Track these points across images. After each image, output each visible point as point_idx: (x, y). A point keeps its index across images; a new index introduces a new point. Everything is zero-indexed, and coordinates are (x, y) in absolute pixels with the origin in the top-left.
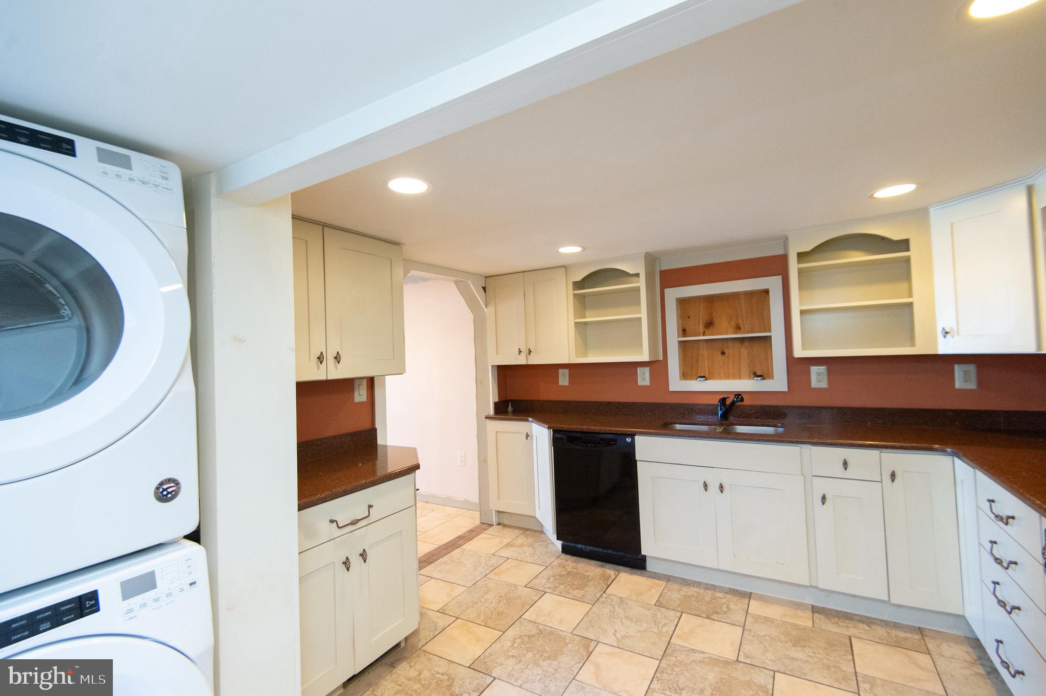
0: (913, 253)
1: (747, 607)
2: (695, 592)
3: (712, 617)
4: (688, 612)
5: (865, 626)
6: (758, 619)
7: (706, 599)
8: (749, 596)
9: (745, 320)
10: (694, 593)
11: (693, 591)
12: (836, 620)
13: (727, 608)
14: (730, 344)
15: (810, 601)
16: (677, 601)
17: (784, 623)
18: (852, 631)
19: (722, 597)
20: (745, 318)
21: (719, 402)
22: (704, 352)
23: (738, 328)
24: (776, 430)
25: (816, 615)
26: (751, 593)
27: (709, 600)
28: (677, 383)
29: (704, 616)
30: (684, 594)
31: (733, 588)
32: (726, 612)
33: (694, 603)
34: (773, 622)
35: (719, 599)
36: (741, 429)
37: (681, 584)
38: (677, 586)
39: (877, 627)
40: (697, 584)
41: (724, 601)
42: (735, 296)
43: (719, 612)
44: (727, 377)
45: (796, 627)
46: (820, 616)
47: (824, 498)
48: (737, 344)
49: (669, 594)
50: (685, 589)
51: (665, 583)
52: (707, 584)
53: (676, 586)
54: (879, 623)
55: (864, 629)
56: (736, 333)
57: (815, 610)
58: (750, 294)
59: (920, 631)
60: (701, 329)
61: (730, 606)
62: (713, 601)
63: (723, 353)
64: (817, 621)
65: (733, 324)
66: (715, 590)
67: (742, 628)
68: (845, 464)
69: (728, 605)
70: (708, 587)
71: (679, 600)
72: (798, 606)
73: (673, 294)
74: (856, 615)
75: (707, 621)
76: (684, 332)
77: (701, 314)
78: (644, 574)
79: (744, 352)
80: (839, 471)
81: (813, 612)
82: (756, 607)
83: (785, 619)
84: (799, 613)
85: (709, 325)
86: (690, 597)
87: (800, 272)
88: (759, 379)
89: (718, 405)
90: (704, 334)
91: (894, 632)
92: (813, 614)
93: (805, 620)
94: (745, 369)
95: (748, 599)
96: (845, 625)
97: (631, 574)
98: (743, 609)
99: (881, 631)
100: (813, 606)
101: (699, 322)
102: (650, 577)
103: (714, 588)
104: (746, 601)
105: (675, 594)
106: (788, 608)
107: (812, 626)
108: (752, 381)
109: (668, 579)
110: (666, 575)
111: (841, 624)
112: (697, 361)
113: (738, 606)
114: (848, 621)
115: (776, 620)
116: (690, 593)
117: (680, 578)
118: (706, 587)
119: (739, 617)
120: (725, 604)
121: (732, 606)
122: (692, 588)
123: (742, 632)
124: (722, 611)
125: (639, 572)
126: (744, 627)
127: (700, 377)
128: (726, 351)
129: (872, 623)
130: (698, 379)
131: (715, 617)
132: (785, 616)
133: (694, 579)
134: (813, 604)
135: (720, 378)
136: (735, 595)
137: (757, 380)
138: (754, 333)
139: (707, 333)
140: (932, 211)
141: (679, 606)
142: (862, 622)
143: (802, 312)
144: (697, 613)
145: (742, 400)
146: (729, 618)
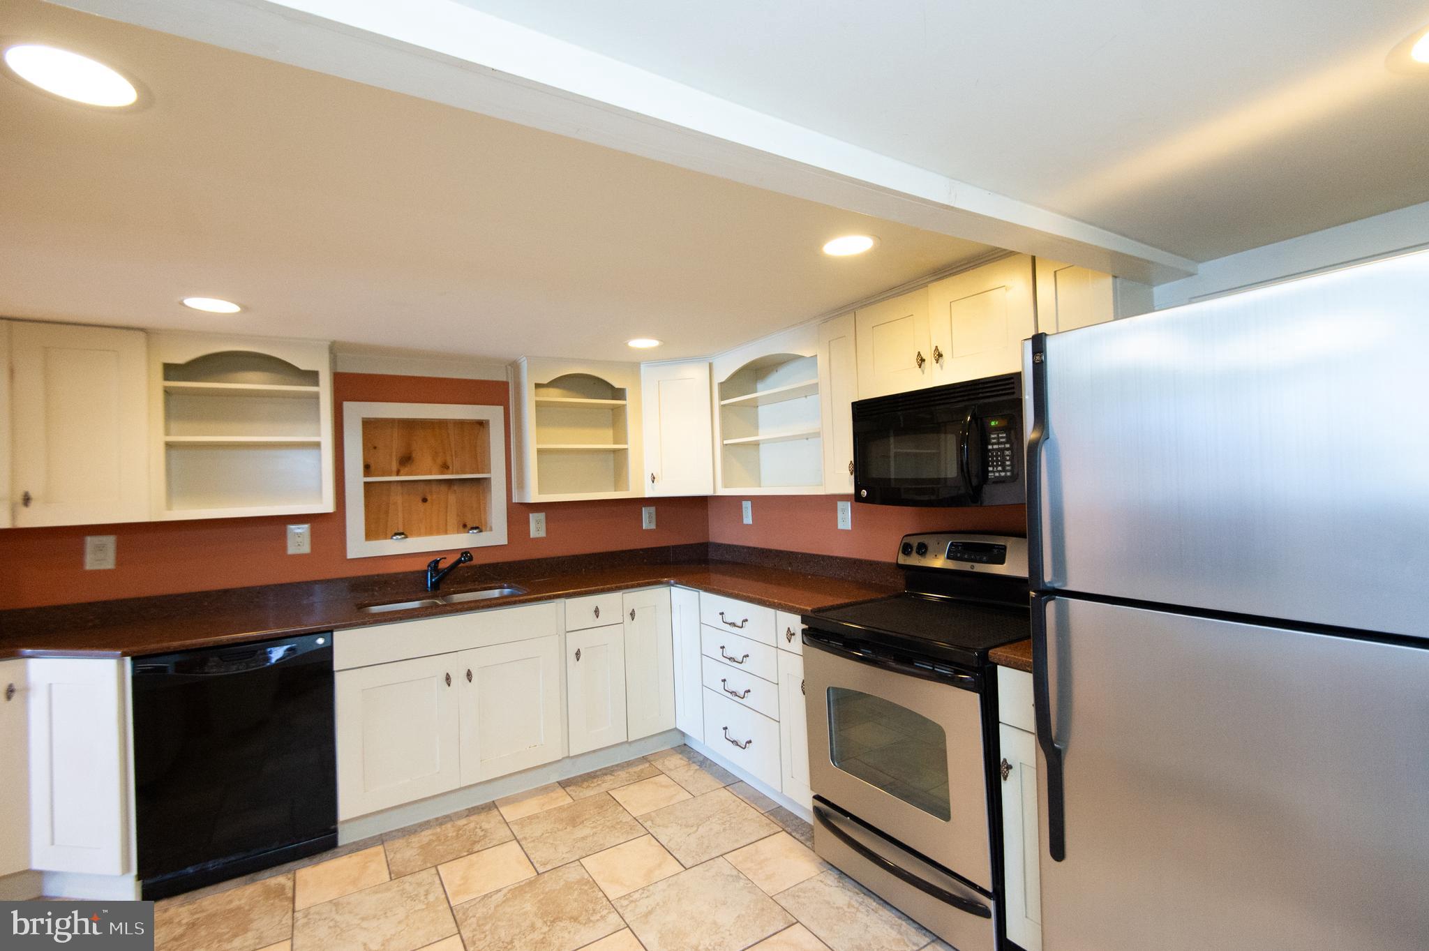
0: (629, 402)
1: (501, 818)
2: (430, 835)
3: (476, 849)
4: (443, 861)
5: (609, 778)
6: (522, 822)
7: (450, 835)
8: (492, 806)
9: (454, 458)
10: (431, 837)
11: (426, 835)
12: (586, 784)
13: (482, 831)
14: (434, 487)
15: (555, 778)
16: (417, 857)
17: (549, 812)
18: (605, 786)
19: (466, 823)
20: (454, 454)
21: (429, 566)
22: (398, 498)
23: (445, 467)
24: (501, 593)
25: (568, 789)
26: (493, 801)
27: (454, 834)
28: (359, 546)
29: (465, 854)
30: (418, 845)
31: (470, 806)
32: (485, 836)
33: (441, 847)
34: (538, 818)
35: (465, 827)
36: (458, 598)
37: (404, 836)
38: (401, 841)
39: (620, 773)
40: (426, 825)
41: (472, 825)
42: (441, 424)
43: (477, 840)
44: (430, 531)
45: (561, 809)
46: (571, 788)
47: (578, 654)
48: (444, 488)
49: (398, 856)
50: (414, 840)
51: (381, 848)
52: (437, 819)
53: (399, 843)
54: (616, 768)
55: (611, 780)
56: (442, 473)
57: (564, 784)
58: (461, 424)
59: (644, 759)
60: (394, 466)
61: (483, 827)
62: (461, 832)
63: (425, 500)
64: (573, 794)
65: (439, 461)
66: (451, 820)
67: (515, 841)
68: (597, 611)
69: (481, 828)
70: (441, 821)
71: (418, 855)
72: (546, 789)
73: (356, 412)
74: (597, 771)
75: (473, 857)
76: (367, 469)
77: (393, 444)
78: (338, 852)
79: (452, 498)
80: (590, 620)
81: (564, 788)
82: (509, 812)
83: (546, 808)
84: (554, 795)
85: (406, 460)
86: (429, 844)
87: (539, 405)
88: (475, 531)
89: (426, 572)
90: (398, 473)
91: (633, 770)
92: (565, 790)
93: (562, 799)
94: (452, 520)
95: (496, 809)
96: (596, 784)
97: (318, 863)
98: (499, 822)
99: (623, 774)
100: (559, 782)
101: (391, 456)
102: (351, 851)
103: (448, 818)
104: (495, 812)
105: (407, 852)
106: (541, 797)
107: (572, 801)
108: (466, 535)
109: (381, 840)
110: (374, 837)
111: (592, 785)
112: (387, 512)
113: (489, 822)
114: (595, 780)
115: (539, 813)
116: (426, 840)
117: (396, 830)
118: (438, 823)
119: (503, 832)
120: (476, 828)
121: (485, 826)
122: (423, 833)
123: (518, 845)
124: (480, 837)
125: (330, 853)
126: (516, 838)
127: (396, 534)
128: (429, 498)
129: (612, 771)
130: (394, 538)
131: (477, 847)
132: (543, 805)
133: (416, 822)
134: (558, 780)
135: (419, 535)
136: (479, 813)
137: (473, 533)
138: (465, 474)
139: (402, 472)
140: (644, 369)
141: (425, 861)
142: (606, 774)
143: (540, 451)
144: (455, 856)
145: (471, 559)
146: (493, 839)
